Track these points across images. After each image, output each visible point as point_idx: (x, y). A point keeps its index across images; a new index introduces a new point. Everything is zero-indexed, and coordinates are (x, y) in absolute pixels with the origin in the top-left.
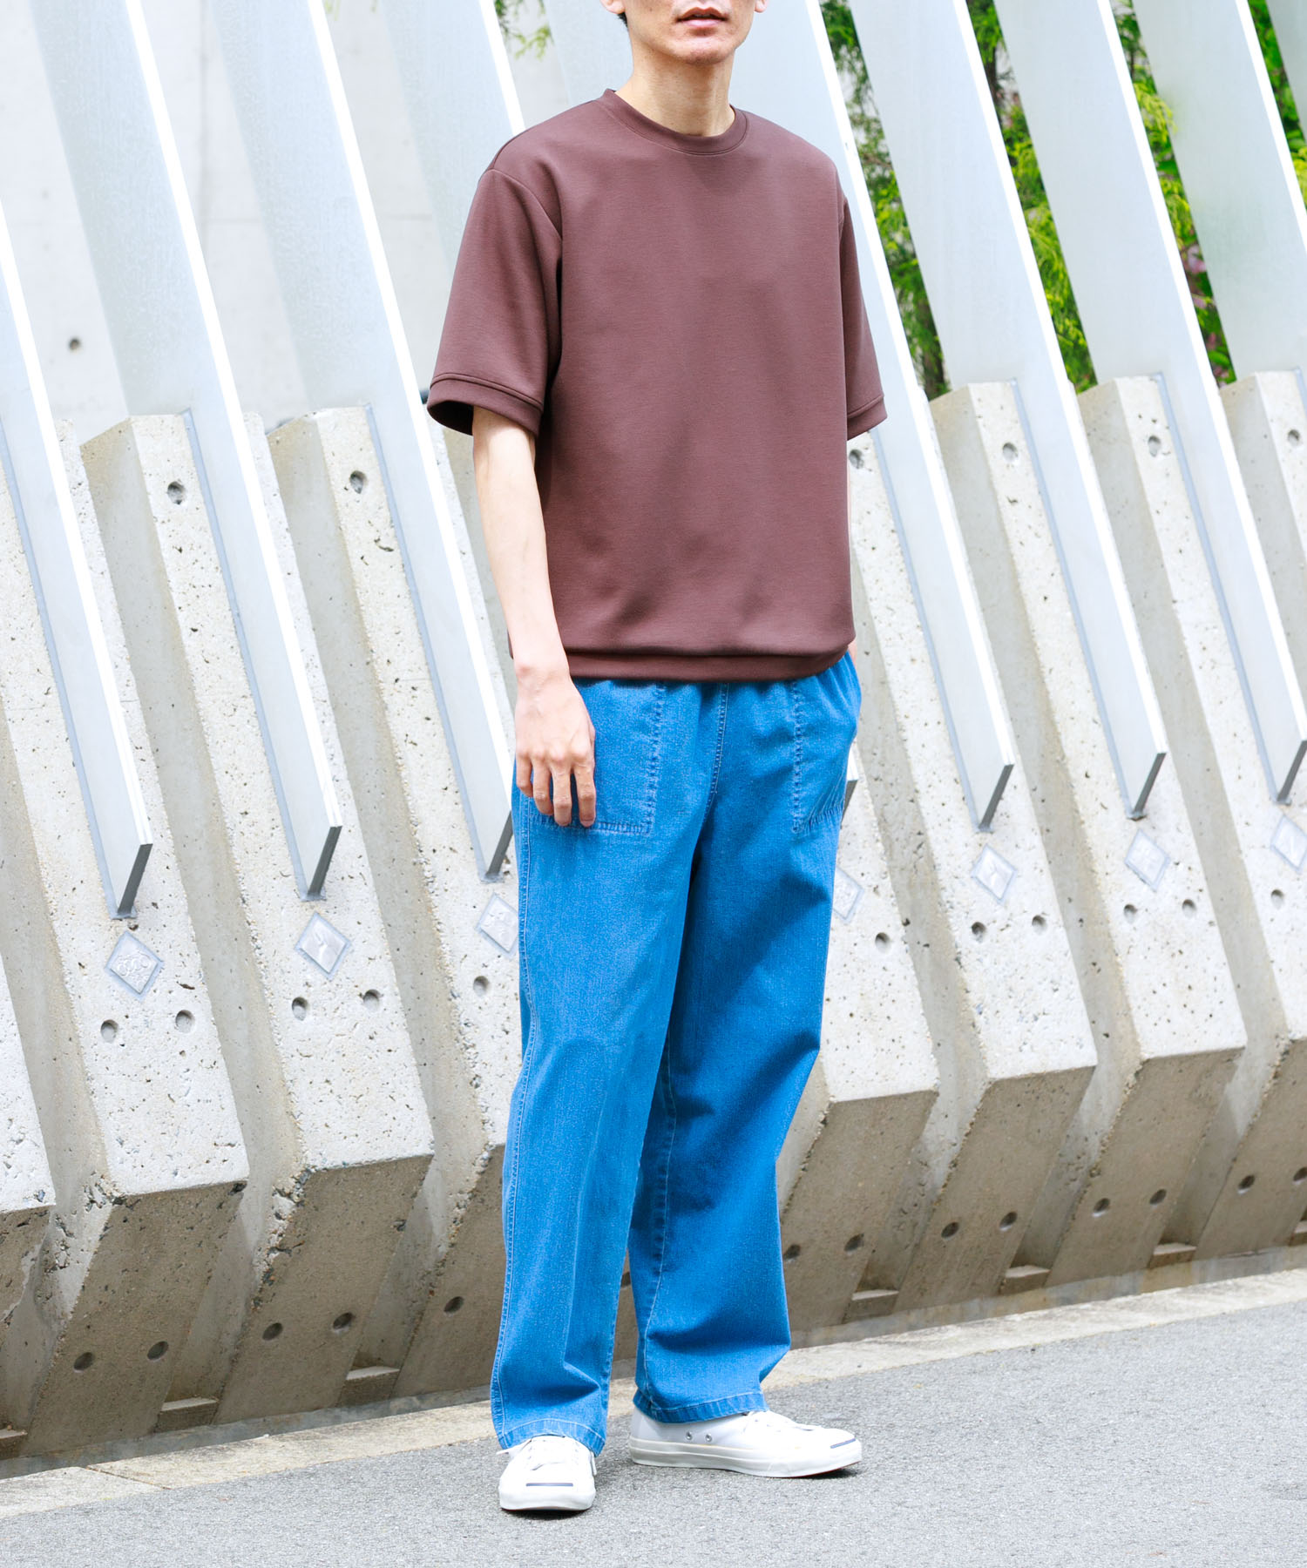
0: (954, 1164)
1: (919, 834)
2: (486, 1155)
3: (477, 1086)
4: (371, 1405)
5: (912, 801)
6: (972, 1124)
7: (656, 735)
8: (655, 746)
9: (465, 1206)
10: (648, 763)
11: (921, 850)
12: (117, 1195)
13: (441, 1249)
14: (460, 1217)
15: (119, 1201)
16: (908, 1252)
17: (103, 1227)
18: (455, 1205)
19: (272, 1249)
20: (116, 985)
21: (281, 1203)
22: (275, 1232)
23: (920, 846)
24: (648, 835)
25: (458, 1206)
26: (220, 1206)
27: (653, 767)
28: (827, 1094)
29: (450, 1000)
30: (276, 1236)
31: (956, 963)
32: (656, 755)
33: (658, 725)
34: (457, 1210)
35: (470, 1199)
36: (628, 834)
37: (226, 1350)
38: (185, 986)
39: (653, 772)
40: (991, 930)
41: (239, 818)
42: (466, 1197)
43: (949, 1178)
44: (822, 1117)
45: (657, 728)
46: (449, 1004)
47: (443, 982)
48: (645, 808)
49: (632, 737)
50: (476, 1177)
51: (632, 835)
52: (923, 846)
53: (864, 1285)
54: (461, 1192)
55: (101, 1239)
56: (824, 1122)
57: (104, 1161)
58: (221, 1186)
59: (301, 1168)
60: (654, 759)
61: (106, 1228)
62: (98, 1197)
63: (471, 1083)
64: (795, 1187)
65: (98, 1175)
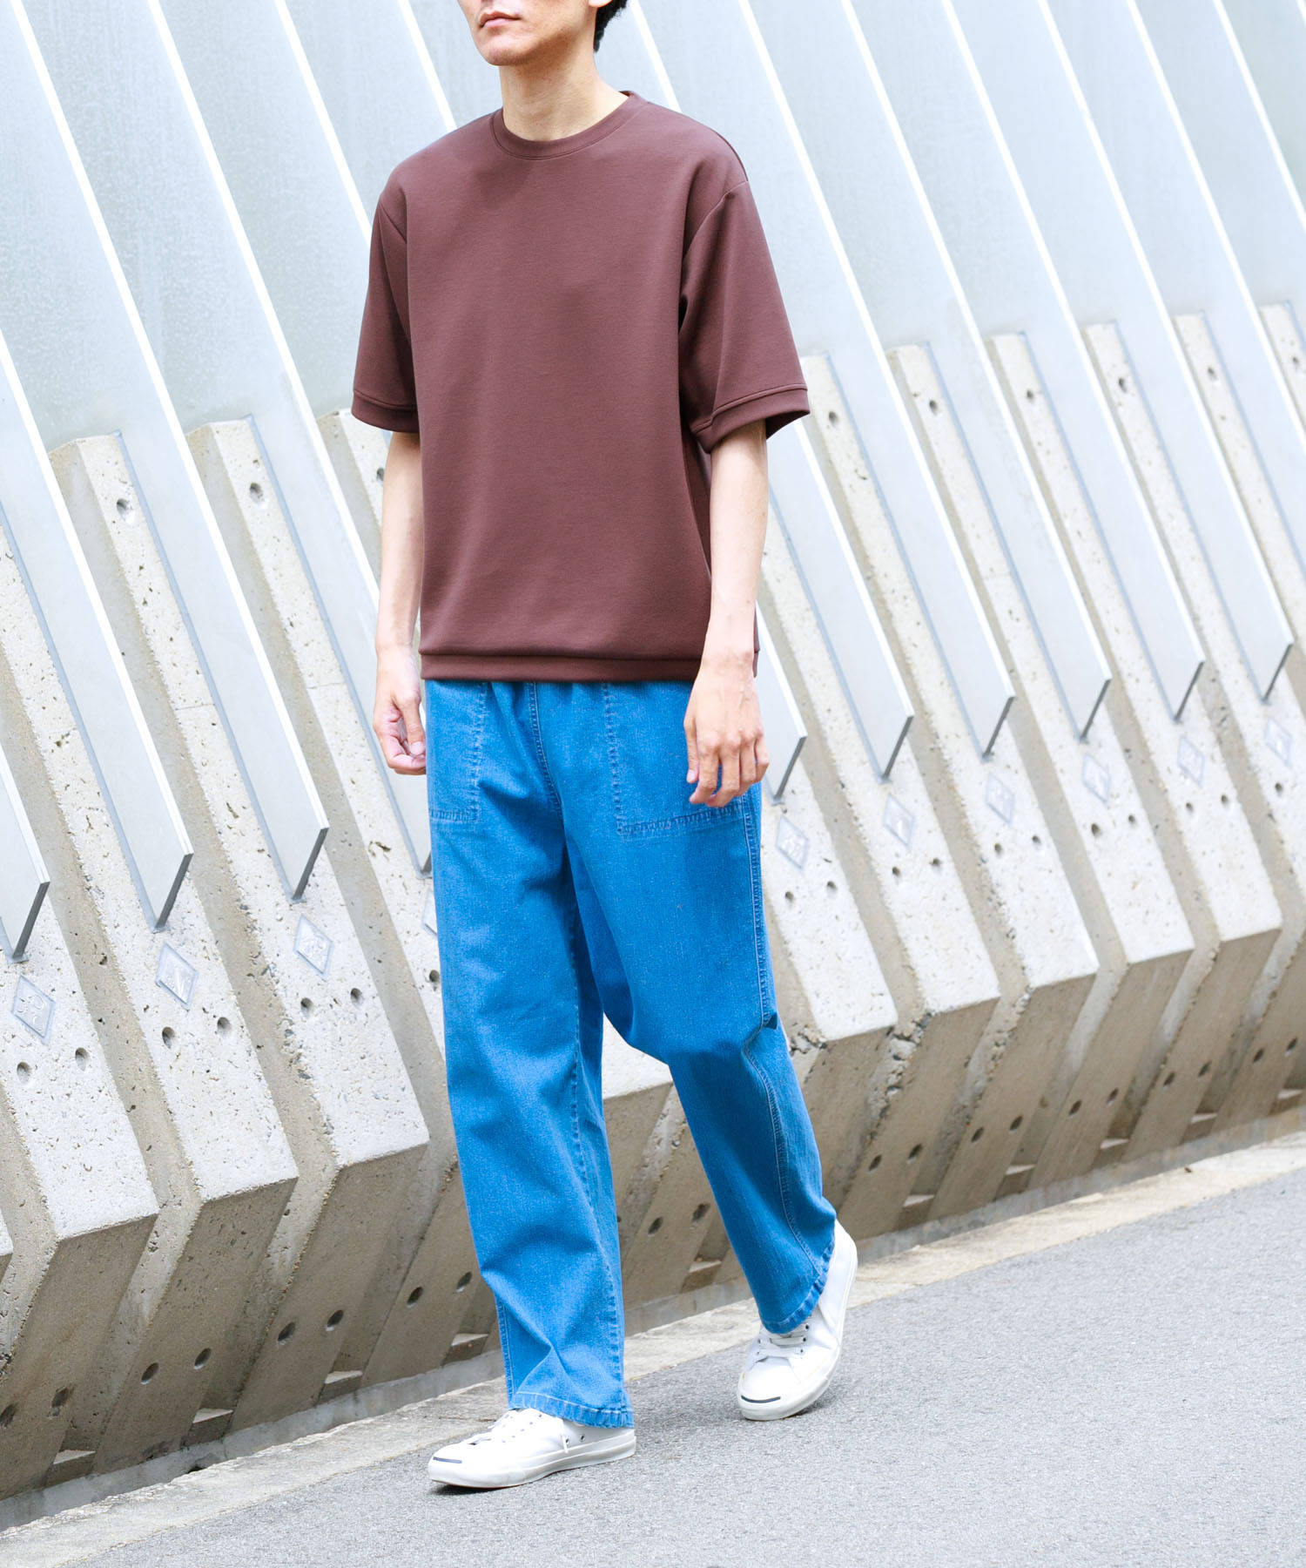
0: (1274, 995)
1: (1223, 708)
2: (1026, 996)
3: (1013, 937)
4: (913, 1229)
5: (1214, 680)
6: (1292, 958)
7: (479, 725)
8: (477, 736)
9: (1004, 1044)
10: (470, 752)
11: (1225, 724)
12: (822, 1040)
13: (978, 1084)
14: (999, 1054)
15: (824, 1046)
16: (1227, 1077)
17: (809, 1070)
18: (993, 1043)
19: (891, 1088)
20: (785, 861)
21: (899, 1046)
22: (893, 1072)
23: (1224, 720)
24: (476, 822)
25: (997, 1045)
26: (877, 1049)
27: (475, 757)
28: (1217, 935)
29: (979, 865)
30: (894, 1076)
31: (1269, 819)
32: (477, 745)
33: (480, 716)
34: (995, 1048)
35: (1010, 1036)
36: (458, 822)
37: (839, 1182)
38: (826, 860)
39: (475, 761)
40: (1286, 787)
41: (826, 714)
42: (1006, 1035)
43: (1268, 1008)
44: (1213, 955)
45: (479, 719)
46: (978, 869)
47: (971, 850)
48: (469, 796)
49: (455, 729)
50: (1017, 1017)
51: (461, 822)
52: (1228, 719)
53: (1199, 1112)
54: (999, 1032)
55: (806, 1081)
56: (1215, 959)
57: (809, 1013)
58: (881, 1030)
59: (923, 1012)
60: (476, 749)
61: (811, 1071)
62: (802, 1044)
63: (1008, 936)
64: (1185, 1019)
65: (801, 1025)
